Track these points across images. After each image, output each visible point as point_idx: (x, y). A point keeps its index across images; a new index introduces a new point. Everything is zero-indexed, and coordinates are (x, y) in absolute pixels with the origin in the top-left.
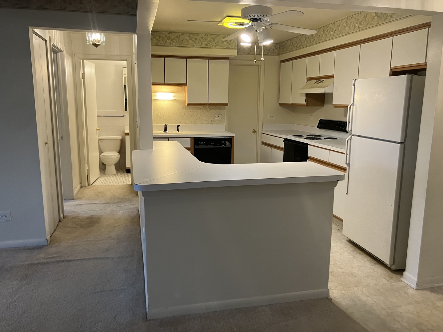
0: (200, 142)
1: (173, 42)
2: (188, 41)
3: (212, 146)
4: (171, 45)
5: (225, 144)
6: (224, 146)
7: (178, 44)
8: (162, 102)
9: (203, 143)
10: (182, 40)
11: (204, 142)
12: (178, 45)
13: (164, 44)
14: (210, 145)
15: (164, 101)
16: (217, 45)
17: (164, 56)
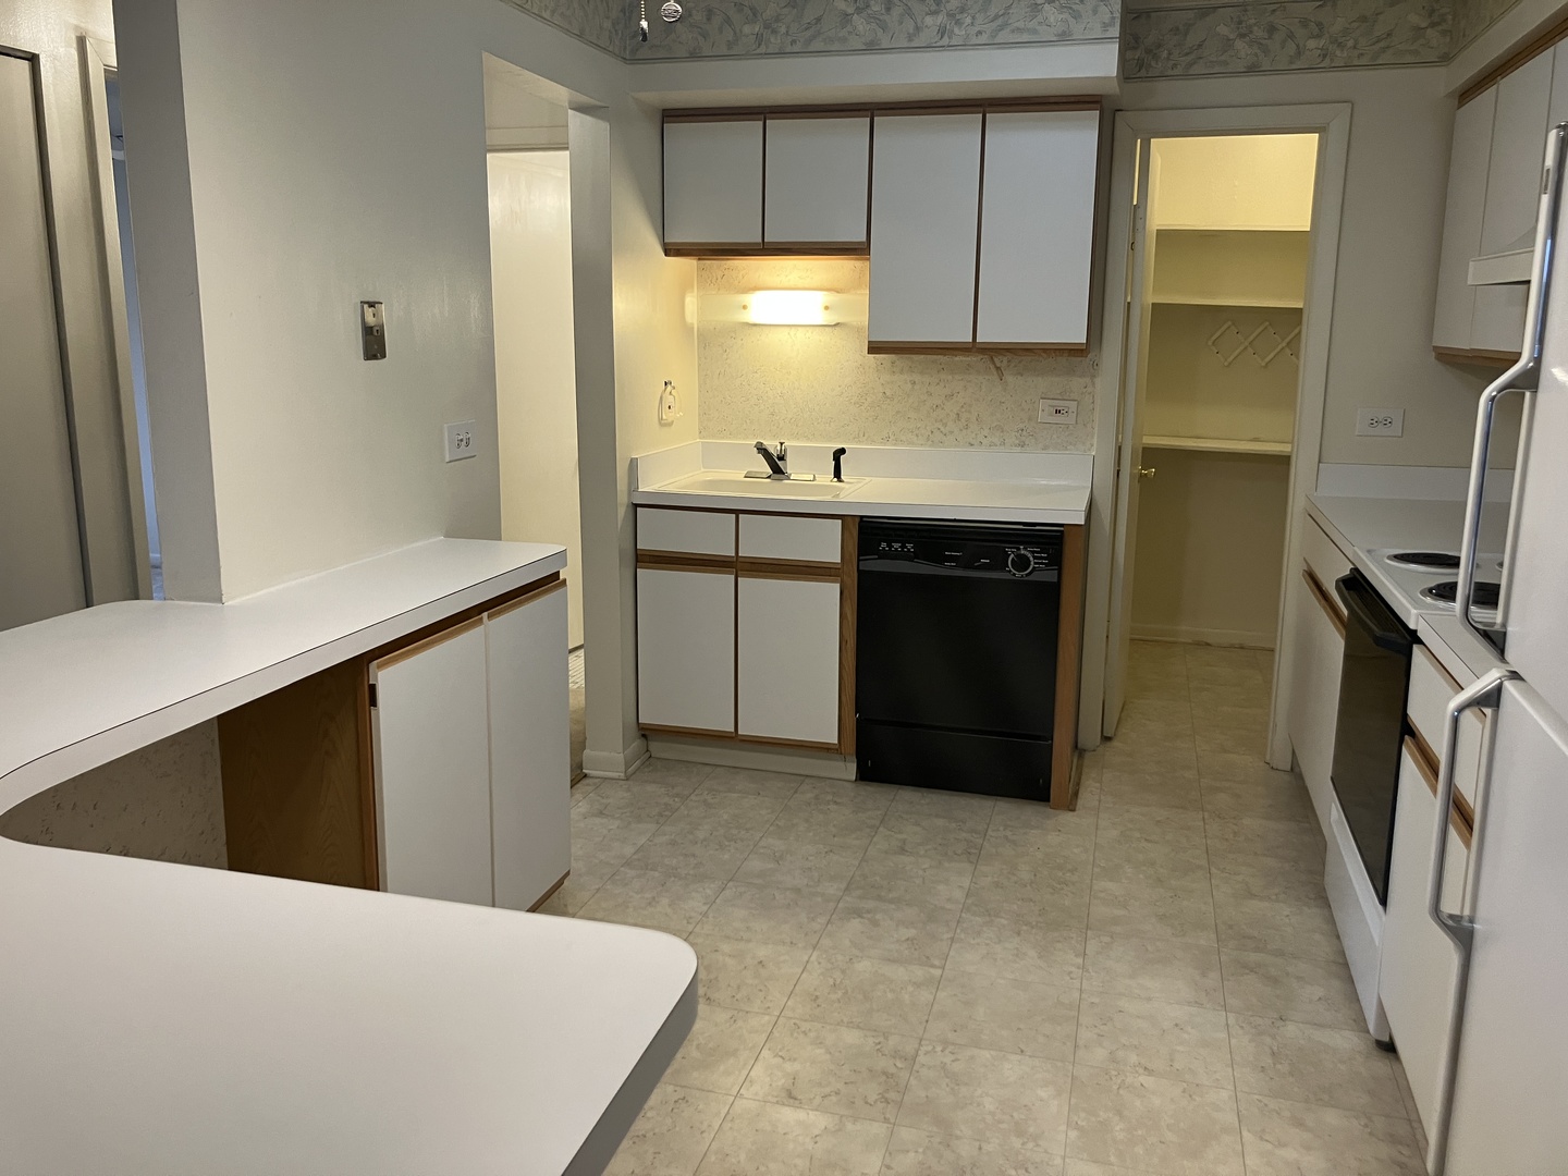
0: (884, 545)
1: (774, 32)
2: (846, 18)
3: (947, 570)
4: (762, 49)
5: (1022, 563)
6: (1018, 574)
7: (793, 42)
8: (783, 335)
9: (903, 547)
10: (818, 20)
11: (909, 546)
12: (796, 48)
13: (730, 45)
14: (940, 560)
15: (793, 331)
16: (1002, 28)
17: (763, 113)
